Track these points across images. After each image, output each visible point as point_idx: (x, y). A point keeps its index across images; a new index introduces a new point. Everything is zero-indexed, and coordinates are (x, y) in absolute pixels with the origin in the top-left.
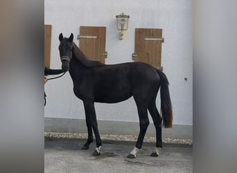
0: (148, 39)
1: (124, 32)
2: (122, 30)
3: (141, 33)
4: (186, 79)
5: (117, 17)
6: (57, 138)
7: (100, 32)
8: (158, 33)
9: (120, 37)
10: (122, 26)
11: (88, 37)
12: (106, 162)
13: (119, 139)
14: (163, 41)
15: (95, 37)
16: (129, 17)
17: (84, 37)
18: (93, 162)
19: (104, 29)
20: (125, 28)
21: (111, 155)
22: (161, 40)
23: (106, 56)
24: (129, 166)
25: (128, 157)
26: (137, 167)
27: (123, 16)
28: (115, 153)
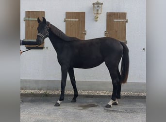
0: (116, 20)
1: (98, 16)
2: (97, 14)
3: (111, 16)
4: (144, 49)
5: (93, 4)
6: (51, 95)
7: (81, 16)
8: (123, 15)
9: (96, 19)
10: (97, 10)
11: (72, 20)
12: (91, 111)
13: (96, 94)
14: (127, 22)
15: (77, 20)
16: (102, 4)
17: (69, 20)
18: (82, 111)
19: (84, 13)
20: (99, 12)
21: (93, 106)
22: (126, 20)
23: (85, 34)
24: (108, 113)
25: (106, 107)
26: (115, 114)
27: (98, 3)
28: (96, 104)
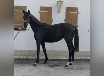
0: (72, 12)
1: (61, 9)
2: (60, 8)
3: (68, 10)
4: (88, 30)
5: (58, 2)
6: (31, 59)
7: (49, 9)
8: (76, 9)
9: (59, 11)
10: (60, 6)
11: (44, 12)
12: (56, 69)
13: (59, 59)
14: (78, 13)
15: (47, 12)
16: (63, 2)
17: (42, 12)
18: (50, 69)
19: (51, 8)
20: (61, 7)
21: (57, 66)
23: (52, 21)
24: (67, 70)
25: (65, 66)
26: (71, 70)
27: (60, 1)
28: (59, 65)
